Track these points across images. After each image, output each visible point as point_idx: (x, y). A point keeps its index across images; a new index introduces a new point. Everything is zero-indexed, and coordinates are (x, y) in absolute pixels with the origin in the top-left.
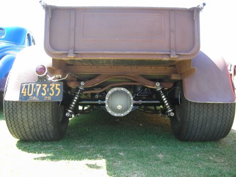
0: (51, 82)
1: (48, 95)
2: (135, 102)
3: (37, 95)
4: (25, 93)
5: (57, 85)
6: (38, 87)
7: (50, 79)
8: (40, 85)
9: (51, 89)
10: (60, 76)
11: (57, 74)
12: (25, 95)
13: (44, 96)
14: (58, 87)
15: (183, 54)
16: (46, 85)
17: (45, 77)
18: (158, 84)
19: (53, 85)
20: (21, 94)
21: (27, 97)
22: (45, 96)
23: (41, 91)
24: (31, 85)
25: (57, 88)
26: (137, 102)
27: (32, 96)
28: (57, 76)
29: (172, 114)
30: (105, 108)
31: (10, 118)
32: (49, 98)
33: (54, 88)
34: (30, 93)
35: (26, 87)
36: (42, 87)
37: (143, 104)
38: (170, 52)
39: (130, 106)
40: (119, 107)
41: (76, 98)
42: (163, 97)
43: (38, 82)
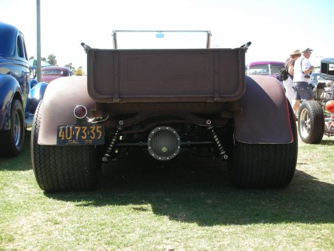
0: (91, 124)
1: (88, 138)
2: (183, 143)
3: (77, 138)
4: (63, 136)
5: (98, 127)
6: (77, 130)
7: (90, 120)
8: (79, 128)
9: (92, 131)
10: (101, 118)
11: (98, 116)
12: (63, 139)
13: (84, 140)
14: (99, 129)
15: (226, 96)
16: (85, 128)
17: (85, 120)
18: (209, 122)
19: (94, 128)
20: (59, 138)
21: (66, 141)
22: (86, 139)
23: (81, 134)
24: (69, 128)
25: (98, 131)
26: (185, 143)
27: (72, 139)
28: (98, 118)
29: (226, 157)
30: (148, 151)
31: (41, 164)
32: (90, 142)
33: (95, 131)
34: (69, 136)
35: (64, 130)
36: (82, 130)
37: (192, 145)
38: (214, 94)
39: (177, 148)
40: (164, 149)
41: (114, 140)
42: (215, 136)
43: (77, 125)
